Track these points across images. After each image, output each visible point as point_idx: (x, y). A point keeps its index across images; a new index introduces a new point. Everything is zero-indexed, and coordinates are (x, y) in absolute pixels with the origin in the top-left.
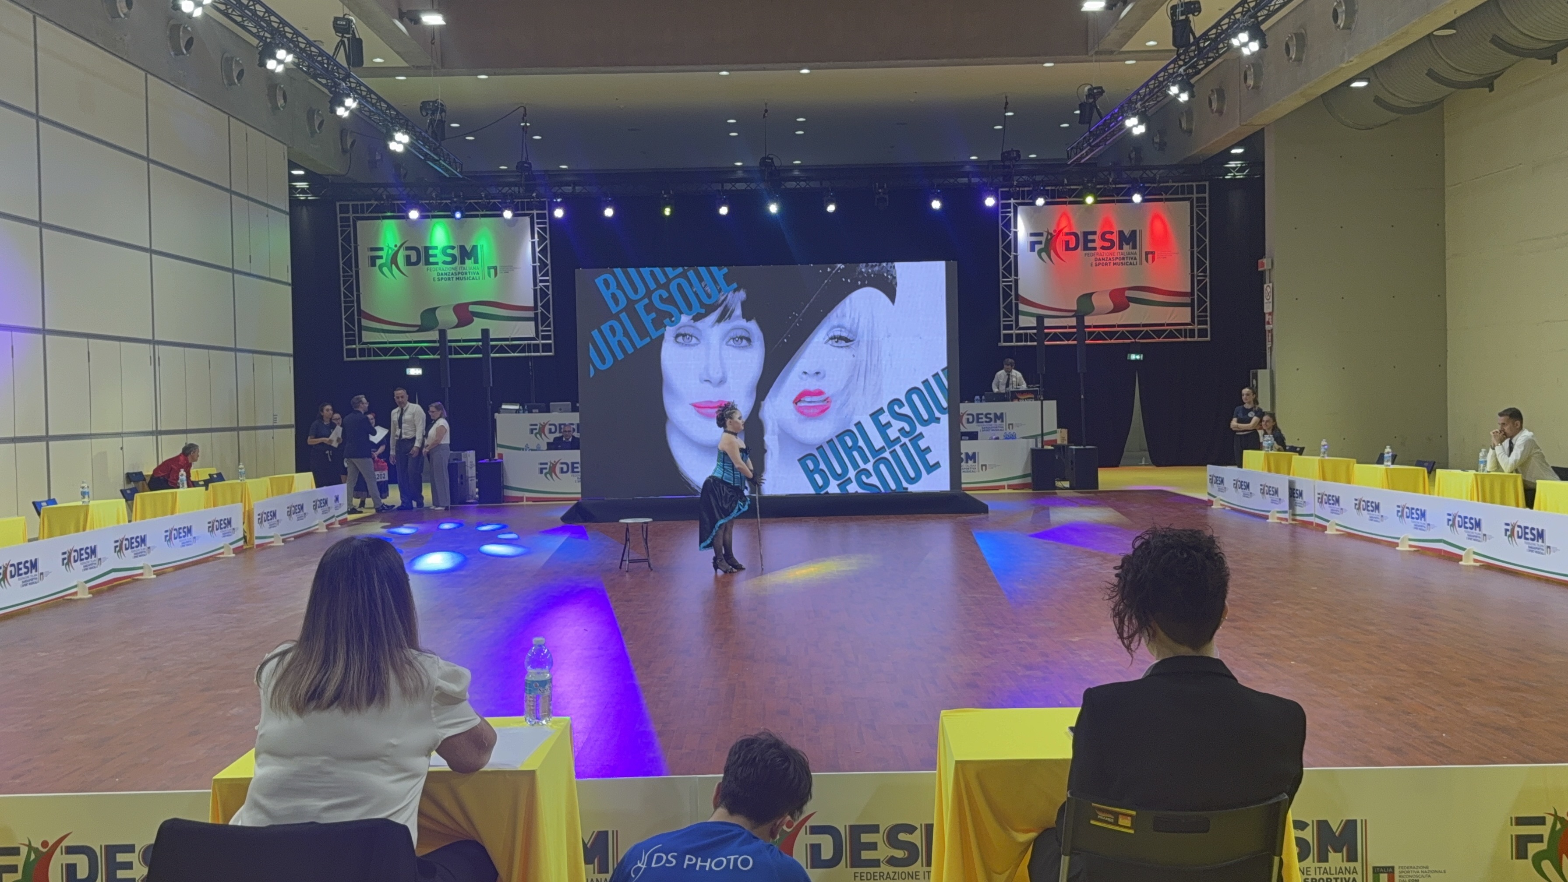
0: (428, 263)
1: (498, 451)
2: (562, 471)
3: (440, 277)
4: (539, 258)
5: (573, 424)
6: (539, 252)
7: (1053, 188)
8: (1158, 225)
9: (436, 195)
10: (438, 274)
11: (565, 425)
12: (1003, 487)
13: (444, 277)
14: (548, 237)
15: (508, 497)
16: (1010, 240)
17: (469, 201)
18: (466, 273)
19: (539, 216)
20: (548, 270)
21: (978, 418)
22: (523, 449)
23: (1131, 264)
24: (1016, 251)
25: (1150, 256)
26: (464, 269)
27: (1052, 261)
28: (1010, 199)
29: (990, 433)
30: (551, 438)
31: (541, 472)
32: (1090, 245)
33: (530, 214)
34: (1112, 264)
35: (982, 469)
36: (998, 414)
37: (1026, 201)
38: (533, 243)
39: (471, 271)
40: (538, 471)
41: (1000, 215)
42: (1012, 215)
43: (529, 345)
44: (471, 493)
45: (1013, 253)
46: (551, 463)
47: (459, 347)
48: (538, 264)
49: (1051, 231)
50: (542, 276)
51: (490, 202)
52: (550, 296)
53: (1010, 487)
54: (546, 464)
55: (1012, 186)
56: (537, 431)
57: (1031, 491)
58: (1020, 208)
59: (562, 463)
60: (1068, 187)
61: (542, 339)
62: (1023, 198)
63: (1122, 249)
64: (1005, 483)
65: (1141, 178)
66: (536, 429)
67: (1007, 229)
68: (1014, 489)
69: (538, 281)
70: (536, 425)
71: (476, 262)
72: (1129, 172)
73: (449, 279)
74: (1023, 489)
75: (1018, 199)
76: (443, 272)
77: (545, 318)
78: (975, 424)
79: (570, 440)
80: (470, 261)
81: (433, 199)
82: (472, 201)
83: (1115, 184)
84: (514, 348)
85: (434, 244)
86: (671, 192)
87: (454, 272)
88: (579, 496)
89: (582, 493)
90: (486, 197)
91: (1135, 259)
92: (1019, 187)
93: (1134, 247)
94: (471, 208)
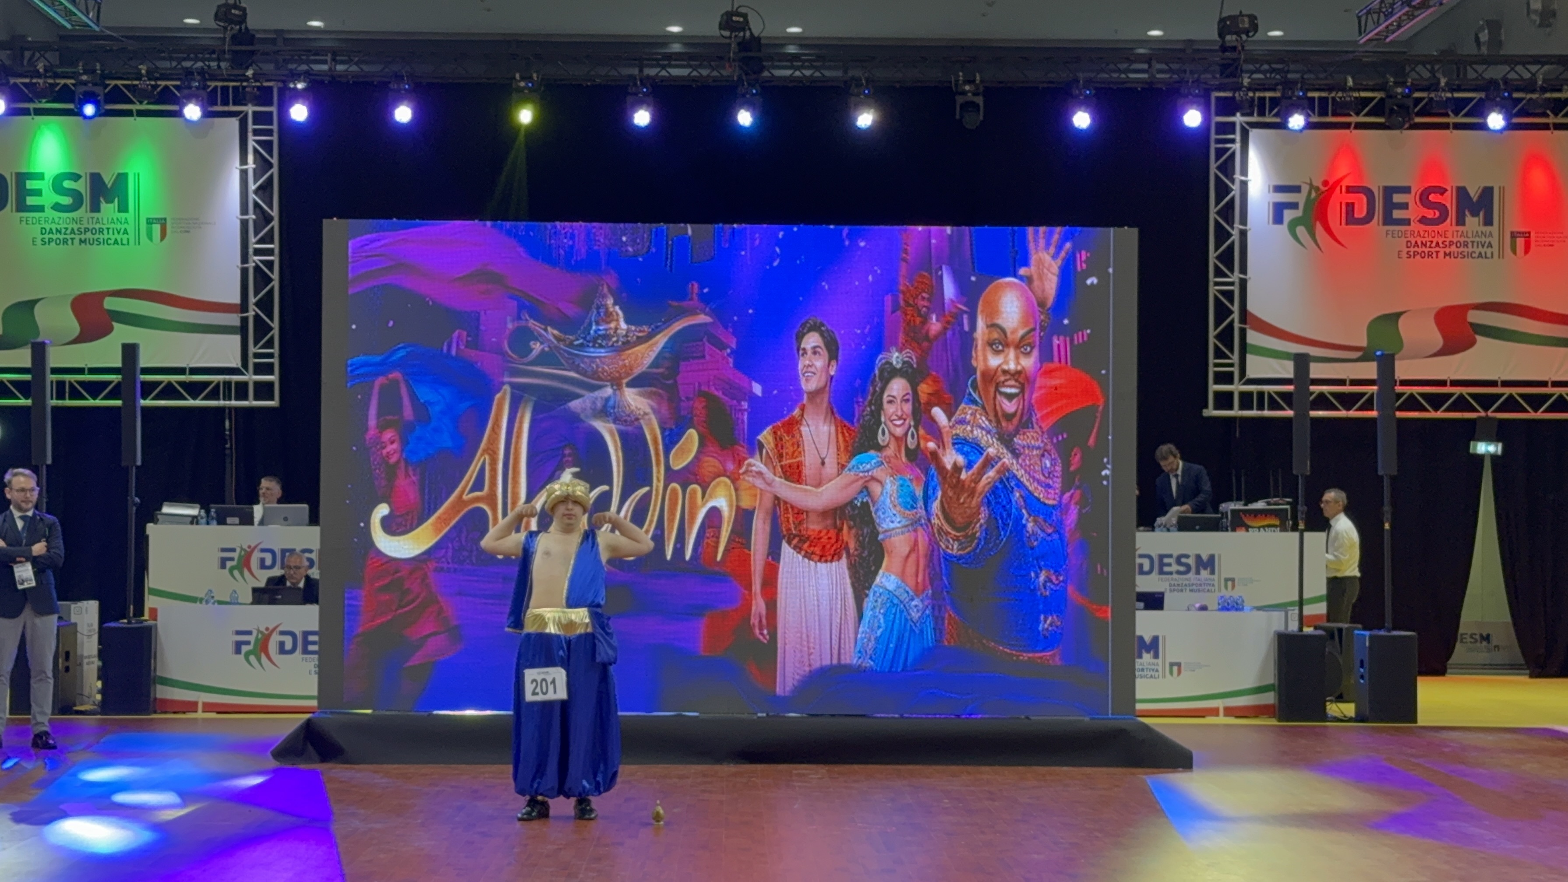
0: (22, 207)
1: (150, 601)
2: (282, 650)
3: (47, 236)
4: (256, 205)
5: (310, 551)
6: (256, 192)
7: (1324, 94)
8: (1538, 178)
9: (45, 66)
10: (43, 231)
11: (292, 551)
12: (1214, 712)
13: (54, 237)
14: (275, 161)
15: (164, 702)
16: (1233, 199)
17: (113, 83)
18: (101, 231)
19: (259, 118)
20: (272, 228)
21: (1162, 565)
22: (201, 600)
23: (1480, 255)
24: (1244, 221)
25: (1520, 242)
26: (98, 222)
27: (1319, 247)
28: (1234, 115)
29: (1187, 597)
30: (261, 579)
31: (238, 651)
32: (1397, 214)
33: (241, 112)
34: (1441, 255)
35: (1171, 673)
36: (1205, 557)
37: (1268, 119)
38: (244, 174)
39: (112, 226)
40: (231, 647)
41: (1213, 146)
42: (1237, 146)
43: (227, 384)
44: (86, 692)
45: (1237, 225)
46: (259, 631)
47: (78, 382)
48: (252, 216)
49: (1318, 183)
50: (258, 242)
51: (157, 86)
52: (276, 284)
53: (1230, 712)
54: (249, 633)
55: (1238, 87)
56: (234, 563)
57: (1273, 722)
58: (1254, 133)
59: (283, 633)
60: (1356, 94)
61: (256, 373)
62: (1262, 113)
63: (1464, 224)
64: (1219, 704)
65: (1506, 81)
66: (232, 559)
67: (1226, 176)
68: (1237, 717)
69: (251, 251)
70: (233, 550)
71: (123, 208)
72: (1480, 68)
73: (65, 242)
74: (1256, 717)
75: (1251, 114)
76: (54, 227)
77: (262, 329)
78: (1155, 575)
79: (301, 585)
80: (111, 206)
81: (39, 76)
82: (119, 83)
83: (1452, 90)
84: (194, 389)
85: (36, 168)
86: (535, 76)
87: (75, 227)
88: (314, 703)
89: (320, 697)
90: (150, 75)
91: (1490, 245)
92: (1255, 90)
93: (1488, 222)
94: (116, 96)
